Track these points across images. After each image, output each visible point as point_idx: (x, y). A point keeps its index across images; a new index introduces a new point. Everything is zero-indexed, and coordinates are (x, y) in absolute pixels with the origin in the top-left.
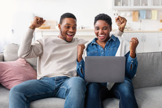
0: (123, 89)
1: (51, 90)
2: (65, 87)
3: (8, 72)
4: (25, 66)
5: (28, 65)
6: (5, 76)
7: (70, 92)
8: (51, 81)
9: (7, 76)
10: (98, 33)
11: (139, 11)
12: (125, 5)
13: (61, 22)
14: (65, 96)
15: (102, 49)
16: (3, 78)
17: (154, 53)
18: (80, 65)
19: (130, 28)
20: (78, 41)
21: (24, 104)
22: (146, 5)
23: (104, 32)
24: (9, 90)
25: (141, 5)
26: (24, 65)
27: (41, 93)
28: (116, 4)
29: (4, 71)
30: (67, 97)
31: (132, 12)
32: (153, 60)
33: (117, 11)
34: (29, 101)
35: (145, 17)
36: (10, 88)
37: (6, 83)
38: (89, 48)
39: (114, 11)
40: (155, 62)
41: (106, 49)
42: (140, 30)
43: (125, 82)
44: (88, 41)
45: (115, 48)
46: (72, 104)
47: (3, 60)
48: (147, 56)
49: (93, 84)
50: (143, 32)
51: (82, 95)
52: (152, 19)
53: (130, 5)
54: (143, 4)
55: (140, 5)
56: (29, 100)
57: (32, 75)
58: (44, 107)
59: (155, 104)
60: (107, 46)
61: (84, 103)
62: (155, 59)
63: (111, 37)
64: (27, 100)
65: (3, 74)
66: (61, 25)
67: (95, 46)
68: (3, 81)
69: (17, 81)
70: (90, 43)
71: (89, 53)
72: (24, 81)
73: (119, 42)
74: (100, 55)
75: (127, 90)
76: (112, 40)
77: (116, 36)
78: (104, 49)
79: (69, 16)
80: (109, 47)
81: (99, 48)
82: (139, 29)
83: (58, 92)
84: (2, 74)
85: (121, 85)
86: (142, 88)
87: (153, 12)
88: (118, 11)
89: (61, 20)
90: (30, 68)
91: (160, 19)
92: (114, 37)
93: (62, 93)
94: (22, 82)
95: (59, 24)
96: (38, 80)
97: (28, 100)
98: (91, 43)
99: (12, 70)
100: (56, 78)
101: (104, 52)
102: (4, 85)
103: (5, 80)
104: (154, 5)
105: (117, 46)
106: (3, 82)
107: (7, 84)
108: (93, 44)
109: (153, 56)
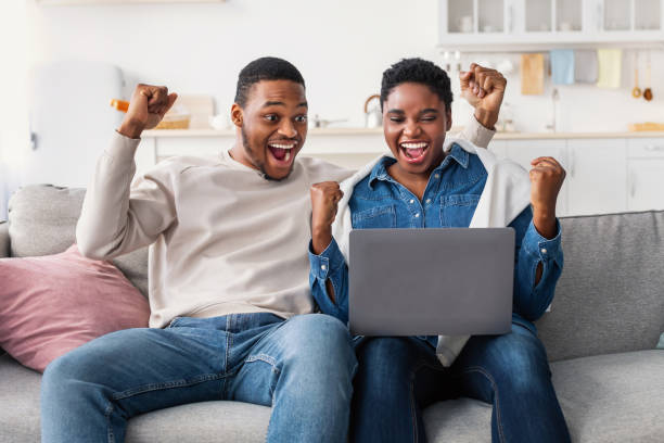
0: (506, 360)
1: (211, 368)
2: (270, 355)
3: (32, 300)
4: (99, 277)
5: (111, 271)
6: (20, 316)
7: (292, 377)
8: (211, 333)
9: (28, 317)
10: (400, 134)
11: (547, 52)
12: (492, 31)
13: (242, 99)
14: (267, 391)
15: (412, 201)
16: (13, 326)
17: (621, 214)
18: (323, 267)
19: (510, 122)
20: (314, 170)
21: (104, 426)
22: (577, 28)
23: (422, 132)
24: (39, 372)
25: (554, 27)
26: (94, 271)
27: (170, 383)
28: (454, 28)
29: (16, 294)
30: (281, 394)
31: (519, 59)
32: (618, 245)
33: (457, 55)
34: (123, 416)
35: (570, 79)
36: (41, 366)
37: (25, 344)
38: (360, 199)
39: (447, 55)
40: (628, 252)
41: (428, 201)
42: (551, 131)
43: (511, 332)
44: (357, 171)
45: (467, 195)
46: (300, 425)
47: (9, 253)
48: (595, 230)
49: (381, 342)
50: (566, 139)
51: (340, 385)
52: (599, 84)
53: (511, 28)
54: (565, 26)
55: (550, 30)
56: (124, 410)
57: (128, 310)
58: (183, 439)
59: (635, 419)
60: (434, 187)
61: (347, 419)
62: (629, 238)
63: (450, 151)
64: (115, 410)
65: (12, 307)
66: (242, 111)
67: (382, 190)
68: (12, 336)
69: (68, 337)
70: (362, 178)
71: (359, 217)
72: (99, 336)
73: (484, 173)
74: (405, 225)
75: (523, 363)
76: (453, 164)
77: (471, 147)
78: (423, 203)
79: (274, 73)
80: (444, 194)
81: (402, 196)
82: (549, 127)
83: (240, 376)
84: (8, 310)
85: (499, 344)
86: (578, 360)
87: (603, 55)
88: (463, 53)
89: (239, 87)
90: (118, 283)
91: (633, 86)
92: (462, 150)
93: (257, 381)
94: (88, 340)
95: (234, 107)
96: (154, 330)
97: (119, 409)
98: (368, 176)
99: (47, 290)
100: (231, 322)
101: (424, 213)
102: (17, 352)
103: (21, 333)
104: (608, 28)
105: (477, 186)
106: (13, 342)
107: (29, 347)
108: (376, 179)
109: (620, 228)
